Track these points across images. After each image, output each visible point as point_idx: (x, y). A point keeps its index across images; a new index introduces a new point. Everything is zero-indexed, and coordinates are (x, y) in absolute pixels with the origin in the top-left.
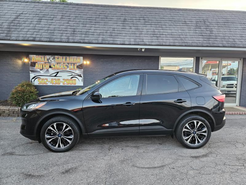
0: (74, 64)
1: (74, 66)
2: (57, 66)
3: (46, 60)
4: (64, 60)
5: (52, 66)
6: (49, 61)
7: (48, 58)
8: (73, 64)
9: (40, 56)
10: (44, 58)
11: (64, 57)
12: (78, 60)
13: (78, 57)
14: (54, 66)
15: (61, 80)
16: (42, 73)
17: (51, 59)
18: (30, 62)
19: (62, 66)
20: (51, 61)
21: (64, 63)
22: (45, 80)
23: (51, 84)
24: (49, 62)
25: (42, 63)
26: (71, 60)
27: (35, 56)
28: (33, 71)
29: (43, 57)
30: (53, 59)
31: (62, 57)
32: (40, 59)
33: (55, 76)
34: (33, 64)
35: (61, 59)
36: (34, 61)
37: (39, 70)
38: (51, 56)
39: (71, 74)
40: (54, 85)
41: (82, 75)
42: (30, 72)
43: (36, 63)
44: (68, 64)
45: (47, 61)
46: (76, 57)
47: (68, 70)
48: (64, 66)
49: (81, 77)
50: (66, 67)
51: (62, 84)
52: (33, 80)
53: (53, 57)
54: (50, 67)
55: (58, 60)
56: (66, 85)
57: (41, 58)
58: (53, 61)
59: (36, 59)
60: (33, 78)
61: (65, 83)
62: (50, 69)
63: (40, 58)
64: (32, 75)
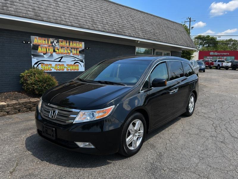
0: (77, 49)
1: (77, 51)
2: (61, 51)
3: (50, 43)
4: (68, 44)
5: (56, 50)
6: (53, 44)
7: (52, 41)
8: (75, 49)
9: (43, 39)
10: (48, 41)
11: (68, 41)
12: (81, 45)
13: (80, 43)
14: (58, 50)
15: (65, 66)
16: (46, 57)
17: (55, 42)
18: (32, 44)
19: (66, 51)
20: (55, 44)
21: (67, 48)
22: (49, 66)
23: (55, 71)
24: (53, 46)
25: (46, 46)
26: (74, 45)
27: (37, 37)
28: (35, 56)
29: (46, 39)
30: (57, 43)
31: (65, 41)
32: (44, 42)
33: (60, 61)
34: (36, 47)
35: (65, 43)
36: (37, 44)
37: (42, 54)
38: (54, 39)
39: (74, 60)
40: (58, 71)
41: (84, 61)
42: (32, 57)
43: (39, 46)
44: (72, 48)
45: (51, 45)
46: (78, 42)
47: (71, 55)
48: (68, 51)
49: (83, 62)
50: (70, 51)
51: (65, 70)
52: (36, 66)
53: (57, 41)
54: (54, 51)
55: (62, 43)
56: (69, 71)
57: (45, 40)
58: (57, 44)
59: (39, 41)
60: (36, 64)
61: (69, 68)
62: (54, 54)
63: (43, 40)
64: (34, 60)
